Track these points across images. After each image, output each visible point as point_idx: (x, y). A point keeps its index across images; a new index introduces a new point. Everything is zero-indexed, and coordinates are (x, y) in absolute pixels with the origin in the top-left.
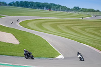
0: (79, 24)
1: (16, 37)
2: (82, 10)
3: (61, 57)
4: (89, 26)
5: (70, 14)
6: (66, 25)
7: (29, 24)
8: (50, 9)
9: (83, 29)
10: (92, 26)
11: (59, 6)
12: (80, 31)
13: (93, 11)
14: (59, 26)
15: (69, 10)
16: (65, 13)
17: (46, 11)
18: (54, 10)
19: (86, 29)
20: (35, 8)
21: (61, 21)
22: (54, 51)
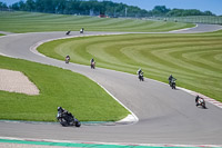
0: (168, 45)
1: (31, 80)
2: (172, 14)
3: (131, 118)
4: (190, 48)
5: (147, 23)
6: (140, 48)
7: (60, 50)
8: (102, 15)
9: (177, 55)
10: (198, 48)
11: (123, 6)
12: (170, 59)
13: (197, 13)
14: (124, 51)
15: (144, 14)
16: (137, 21)
17: (93, 18)
18: (112, 16)
19: (184, 55)
20: (70, 12)
21: (128, 40)
22: (116, 105)
